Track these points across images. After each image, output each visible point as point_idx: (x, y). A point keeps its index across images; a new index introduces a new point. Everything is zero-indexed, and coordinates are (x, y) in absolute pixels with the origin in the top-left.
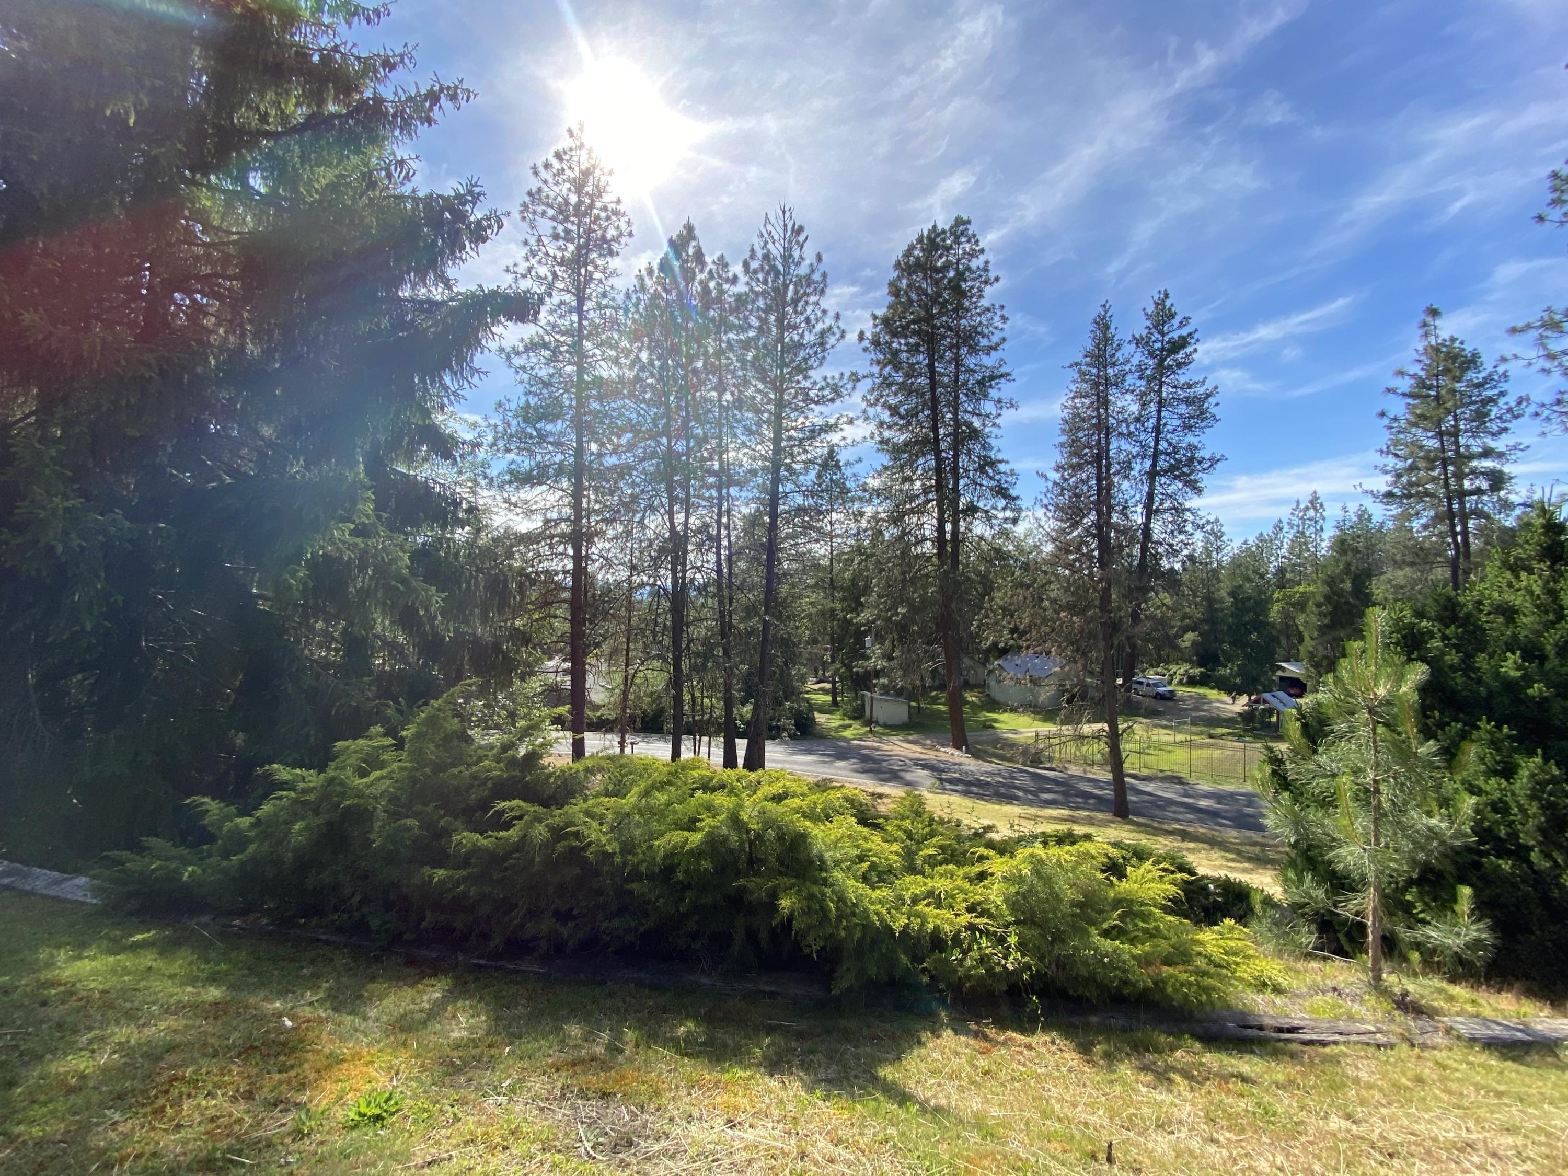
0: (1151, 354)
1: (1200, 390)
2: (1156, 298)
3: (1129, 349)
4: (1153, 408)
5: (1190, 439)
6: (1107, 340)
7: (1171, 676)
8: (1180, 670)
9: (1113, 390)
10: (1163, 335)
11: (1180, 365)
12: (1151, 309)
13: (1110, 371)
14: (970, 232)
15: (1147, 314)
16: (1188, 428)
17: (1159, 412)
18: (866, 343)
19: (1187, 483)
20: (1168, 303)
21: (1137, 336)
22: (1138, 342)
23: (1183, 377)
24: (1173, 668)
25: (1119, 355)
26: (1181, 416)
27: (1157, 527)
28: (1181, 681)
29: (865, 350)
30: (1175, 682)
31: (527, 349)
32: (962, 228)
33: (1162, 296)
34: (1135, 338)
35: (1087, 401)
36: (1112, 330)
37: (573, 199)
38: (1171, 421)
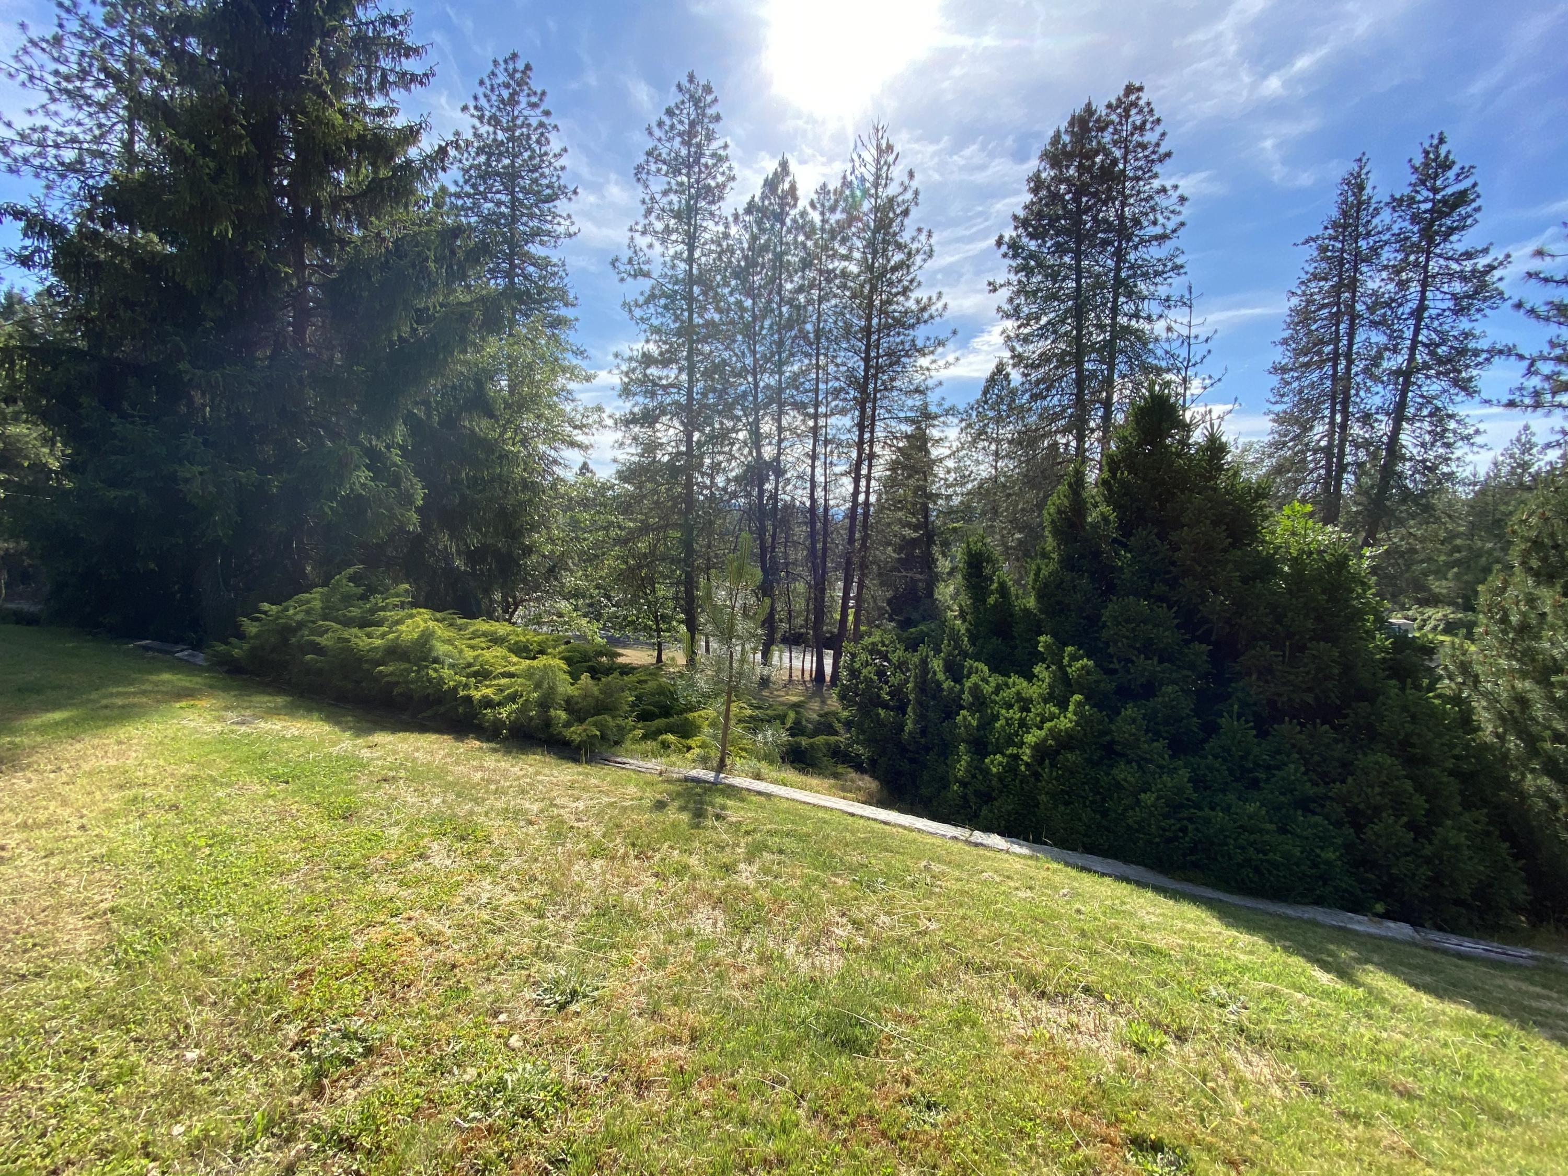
0: (1415, 219)
1: (1482, 262)
2: (1426, 145)
3: (1386, 216)
4: (1415, 287)
5: (1464, 324)
6: (1360, 203)
7: (1424, 621)
8: (1436, 614)
9: (1364, 268)
10: (1435, 190)
11: (1451, 230)
12: (1418, 160)
13: (1363, 244)
14: (1142, 103)
15: (1413, 167)
16: (1460, 311)
17: (1423, 292)
18: (1004, 248)
19: (1455, 383)
20: (1443, 151)
21: (1398, 196)
22: (1397, 203)
23: (1459, 243)
24: (1429, 611)
25: (1375, 221)
26: (1454, 296)
27: (1406, 439)
28: (1436, 627)
29: (1005, 255)
30: (1427, 628)
31: (647, 302)
32: (1133, 97)
33: (1435, 142)
34: (1394, 199)
35: (1327, 285)
36: (1368, 190)
37: (684, 152)
38: (1438, 302)
